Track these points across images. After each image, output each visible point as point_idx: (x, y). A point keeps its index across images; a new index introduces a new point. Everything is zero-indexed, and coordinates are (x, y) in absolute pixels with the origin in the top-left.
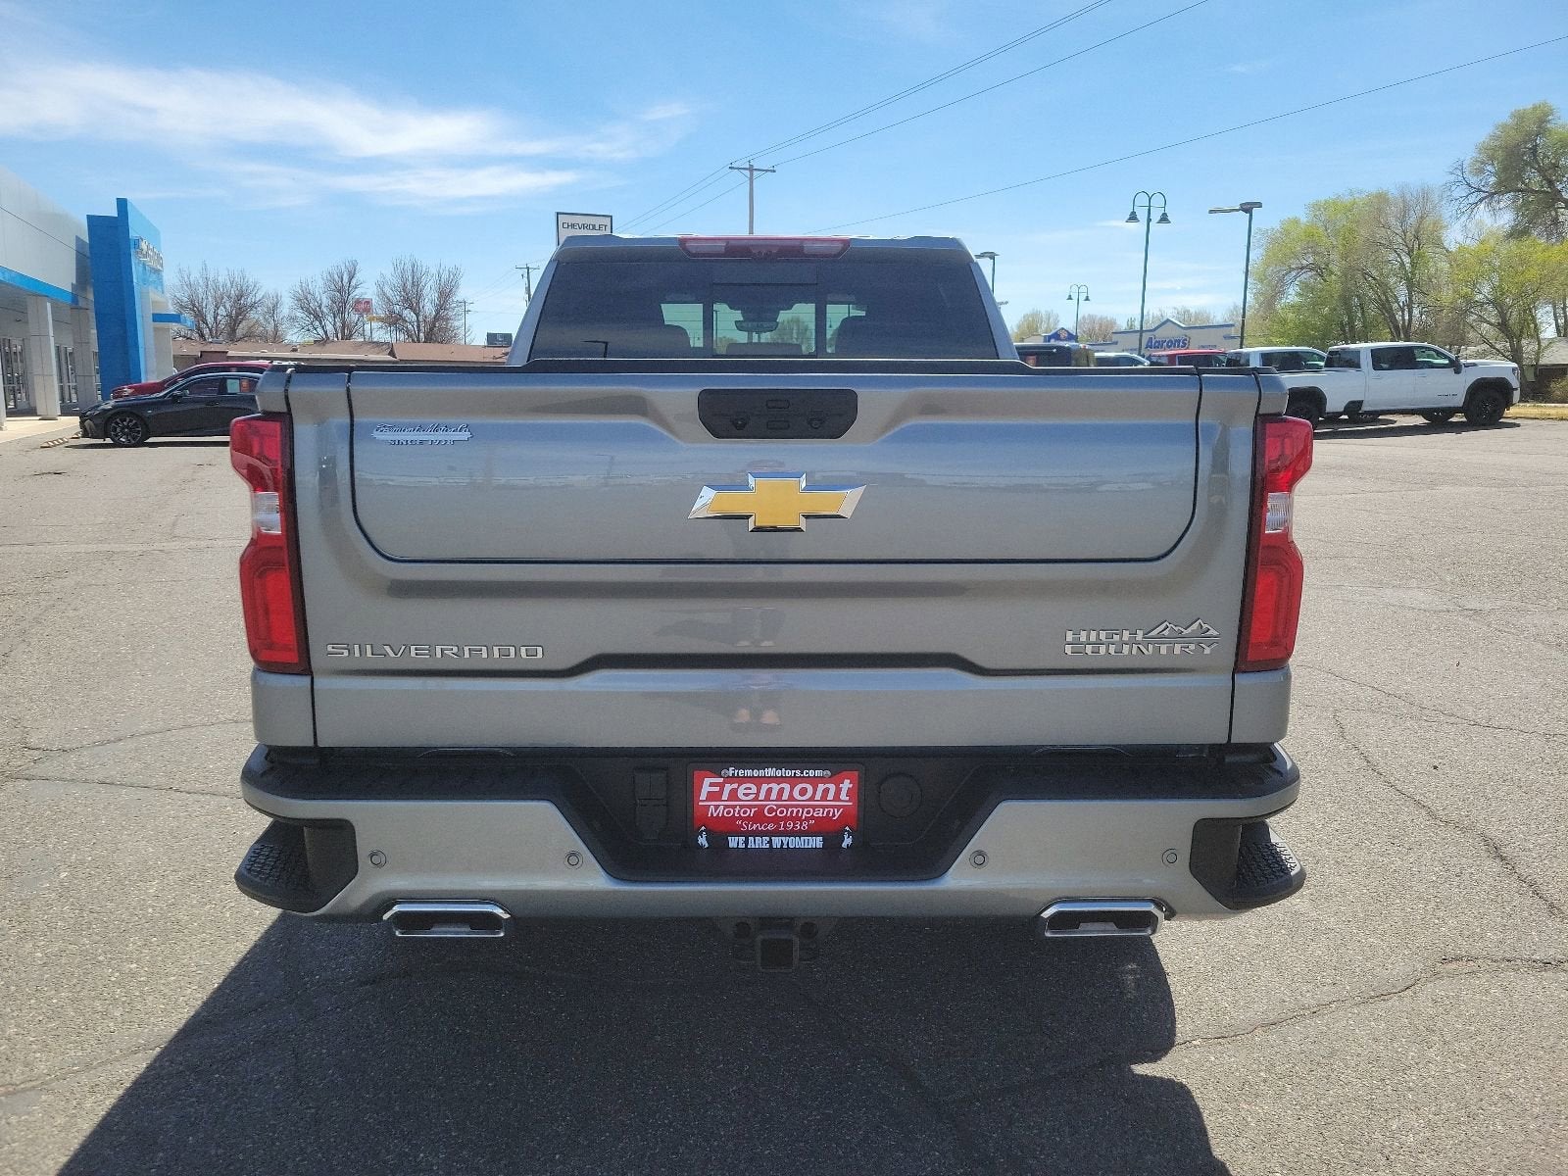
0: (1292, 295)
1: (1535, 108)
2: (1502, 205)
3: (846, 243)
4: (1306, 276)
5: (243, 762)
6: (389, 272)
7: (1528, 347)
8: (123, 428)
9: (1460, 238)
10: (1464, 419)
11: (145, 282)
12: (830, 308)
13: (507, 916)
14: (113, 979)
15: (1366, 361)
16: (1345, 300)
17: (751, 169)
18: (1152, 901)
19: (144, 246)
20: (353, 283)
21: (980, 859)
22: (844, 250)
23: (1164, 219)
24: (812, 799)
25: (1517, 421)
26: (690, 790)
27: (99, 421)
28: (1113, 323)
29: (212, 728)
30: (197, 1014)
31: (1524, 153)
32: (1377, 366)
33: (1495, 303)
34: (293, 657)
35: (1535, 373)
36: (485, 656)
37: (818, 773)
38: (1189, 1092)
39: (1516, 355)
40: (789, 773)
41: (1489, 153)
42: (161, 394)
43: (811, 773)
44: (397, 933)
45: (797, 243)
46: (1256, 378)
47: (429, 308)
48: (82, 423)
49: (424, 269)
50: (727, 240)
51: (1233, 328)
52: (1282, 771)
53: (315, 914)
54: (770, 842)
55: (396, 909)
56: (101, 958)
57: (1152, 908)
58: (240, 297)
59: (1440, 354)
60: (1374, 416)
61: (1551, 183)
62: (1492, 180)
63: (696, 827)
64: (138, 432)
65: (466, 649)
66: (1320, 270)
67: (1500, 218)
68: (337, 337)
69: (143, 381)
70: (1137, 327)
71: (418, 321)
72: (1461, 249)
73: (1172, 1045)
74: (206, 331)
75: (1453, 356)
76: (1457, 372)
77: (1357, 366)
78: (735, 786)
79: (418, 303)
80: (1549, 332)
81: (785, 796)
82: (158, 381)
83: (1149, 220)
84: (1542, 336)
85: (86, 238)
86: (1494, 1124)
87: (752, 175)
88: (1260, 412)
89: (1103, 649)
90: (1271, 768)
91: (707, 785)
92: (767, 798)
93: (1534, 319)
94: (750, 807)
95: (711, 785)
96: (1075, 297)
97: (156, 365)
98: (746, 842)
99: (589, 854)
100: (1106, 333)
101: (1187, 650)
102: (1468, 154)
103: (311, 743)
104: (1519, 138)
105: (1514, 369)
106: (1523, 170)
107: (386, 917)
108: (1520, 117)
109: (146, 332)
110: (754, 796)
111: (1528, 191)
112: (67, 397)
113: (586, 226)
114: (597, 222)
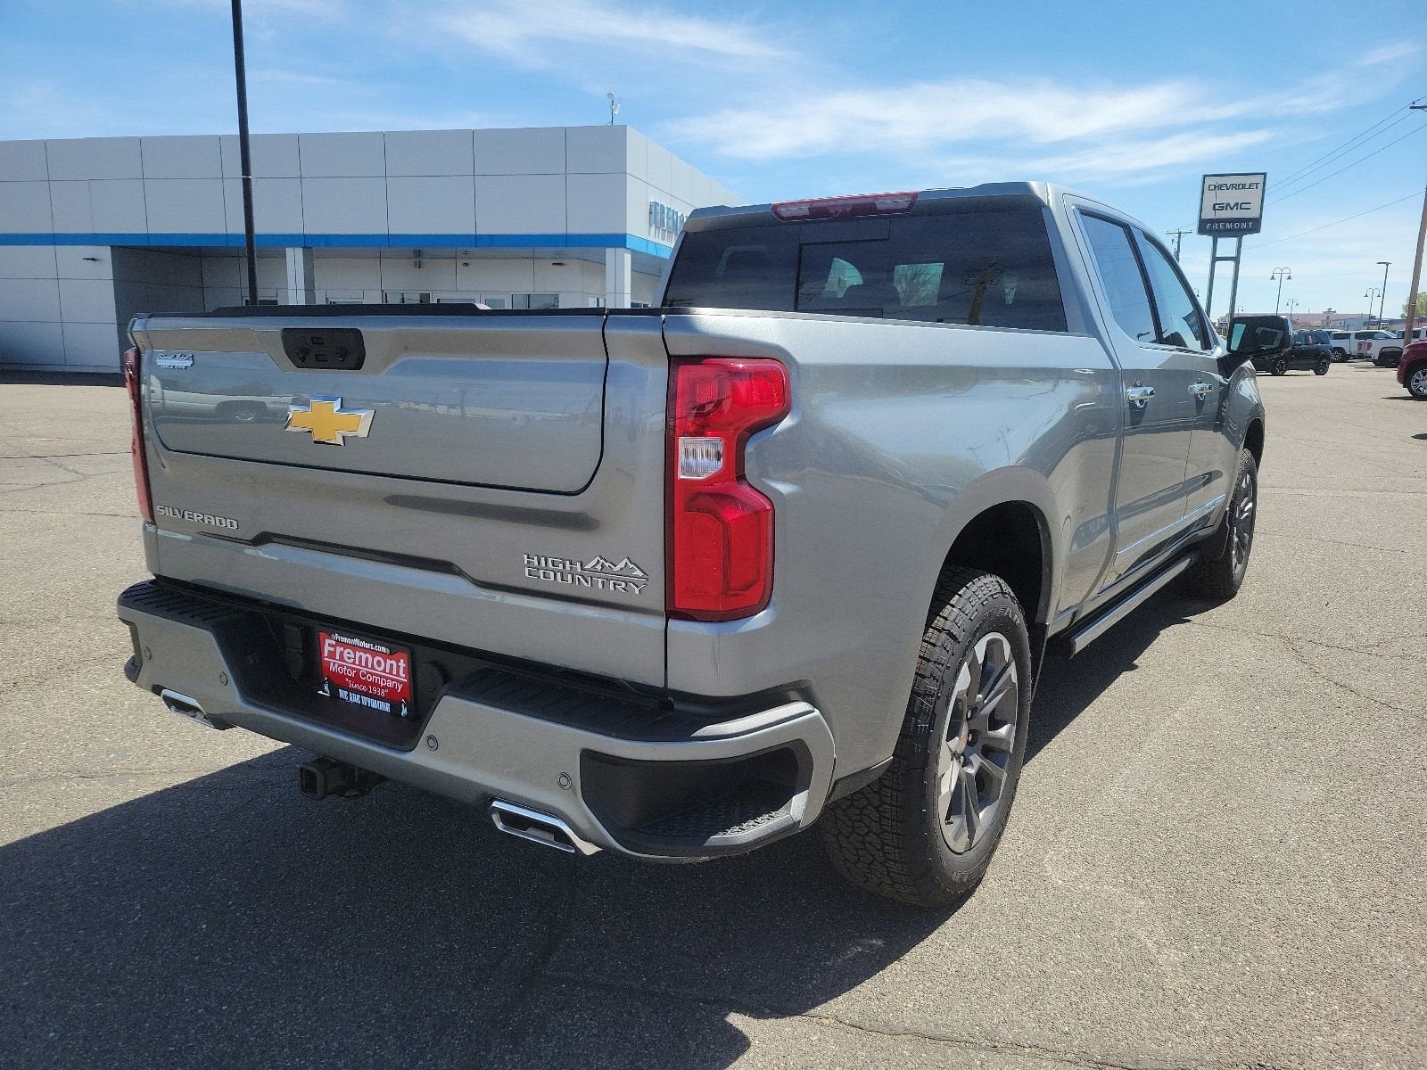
18: (562, 819)
21: (432, 742)
22: (912, 204)
24: (384, 671)
26: (319, 647)
37: (385, 650)
40: (369, 646)
45: (870, 201)
50: (812, 202)
54: (361, 700)
55: (163, 692)
63: (323, 676)
78: (342, 649)
81: (370, 665)
88: (672, 354)
91: (328, 645)
92: (360, 664)
94: (351, 669)
95: (330, 645)
98: (348, 696)
99: (231, 677)
110: (353, 660)
113: (1235, 187)
114: (1247, 180)
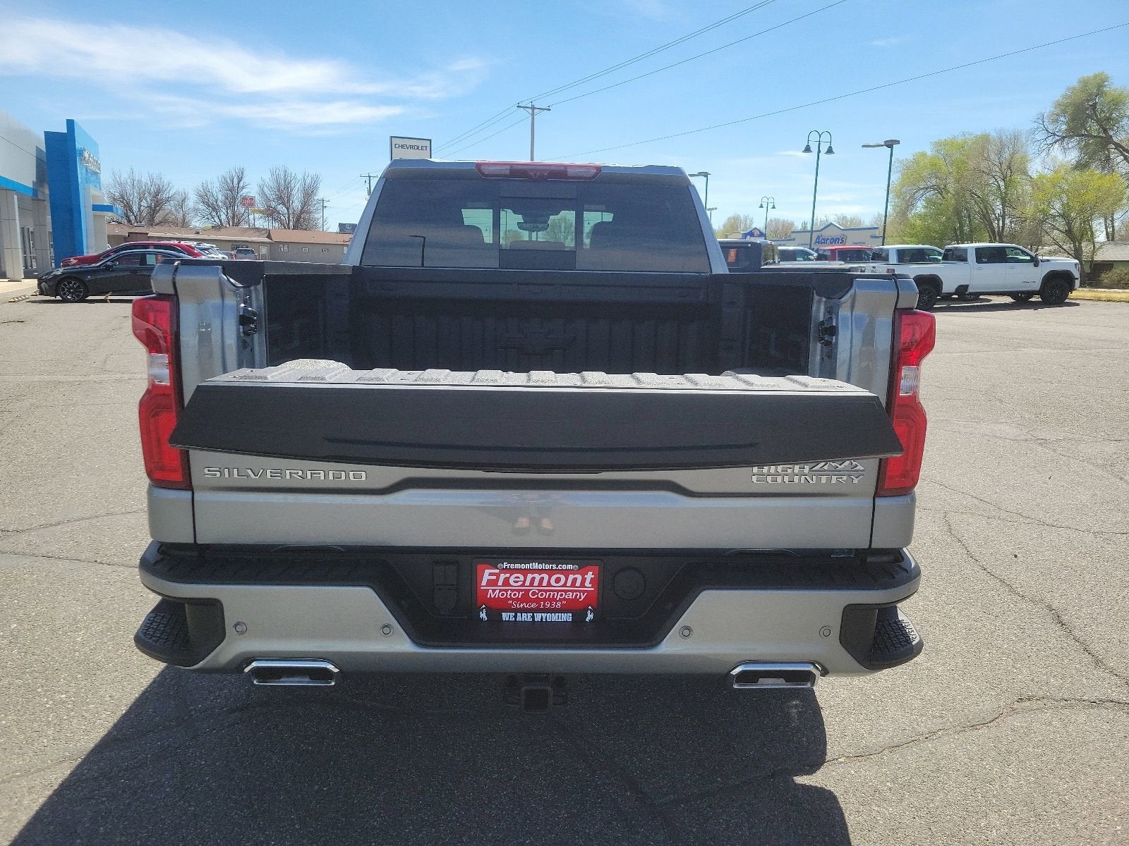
0: (920, 207)
1: (1095, 76)
2: (1070, 146)
3: (599, 169)
4: (930, 194)
5: (141, 554)
6: (267, 177)
7: (1086, 247)
8: (69, 289)
9: (1040, 169)
10: (1040, 300)
11: (87, 180)
12: (586, 215)
13: (337, 670)
14: (48, 706)
15: (972, 257)
16: (958, 212)
17: (533, 108)
18: (811, 663)
19: (86, 155)
20: (241, 185)
21: (687, 632)
22: (596, 174)
23: (830, 151)
24: (565, 585)
25: (1077, 302)
26: (474, 579)
27: (51, 284)
28: (792, 224)
29: (128, 516)
30: (110, 733)
31: (1087, 109)
32: (979, 260)
33: (1063, 216)
34: (178, 477)
35: (1090, 267)
36: (322, 478)
37: (570, 567)
38: (835, 798)
39: (1077, 254)
40: (548, 567)
41: (1062, 108)
42: (98, 264)
43: (564, 567)
44: (255, 682)
45: (562, 168)
46: (896, 282)
47: (296, 204)
48: (39, 285)
49: (293, 175)
50: (511, 165)
51: (877, 230)
52: (908, 570)
53: (191, 668)
54: (533, 617)
55: (254, 664)
56: (39, 690)
57: (811, 668)
58: (157, 193)
59: (1024, 253)
60: (976, 296)
61: (1105, 131)
62: (1064, 127)
63: (478, 605)
64: (81, 292)
65: (309, 473)
66: (940, 190)
67: (1068, 155)
68: (229, 224)
69: (85, 254)
70: (809, 228)
71: (289, 214)
72: (1041, 177)
73: (824, 762)
74: (132, 218)
75: (1033, 254)
76: (1036, 265)
77: (964, 260)
78: (508, 575)
79: (288, 201)
80: (1101, 237)
81: (545, 583)
82: (96, 254)
83: (819, 151)
84: (1096, 240)
85: (43, 148)
86: (1054, 823)
87: (533, 112)
88: (898, 307)
89: (779, 479)
90: (901, 567)
91: (487, 575)
92: (532, 584)
93: (1091, 227)
94: (519, 591)
95: (491, 574)
96: (765, 205)
97: (95, 242)
98: (515, 617)
99: (399, 626)
100: (787, 232)
101: (841, 480)
102: (1048, 108)
103: (191, 541)
104: (1084, 96)
105: (1076, 264)
106: (1085, 122)
107: (247, 670)
108: (1085, 83)
109: (87, 218)
110: (521, 583)
111: (1090, 136)
112: (29, 264)
113: (412, 147)
114: (420, 143)
